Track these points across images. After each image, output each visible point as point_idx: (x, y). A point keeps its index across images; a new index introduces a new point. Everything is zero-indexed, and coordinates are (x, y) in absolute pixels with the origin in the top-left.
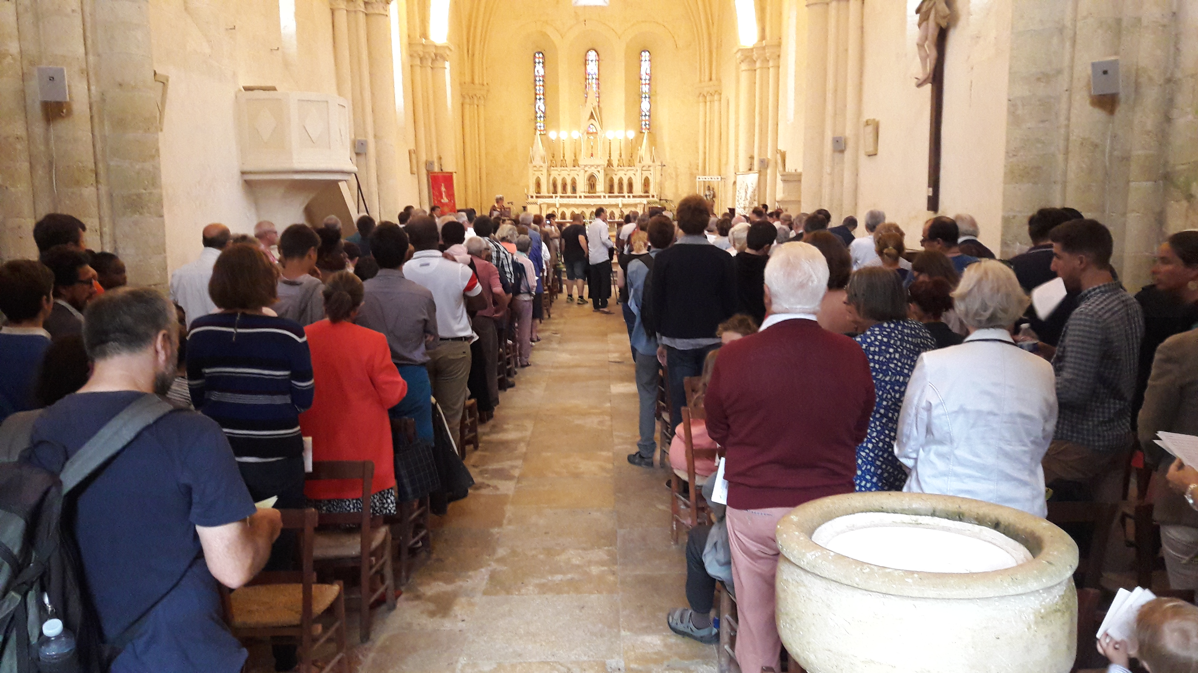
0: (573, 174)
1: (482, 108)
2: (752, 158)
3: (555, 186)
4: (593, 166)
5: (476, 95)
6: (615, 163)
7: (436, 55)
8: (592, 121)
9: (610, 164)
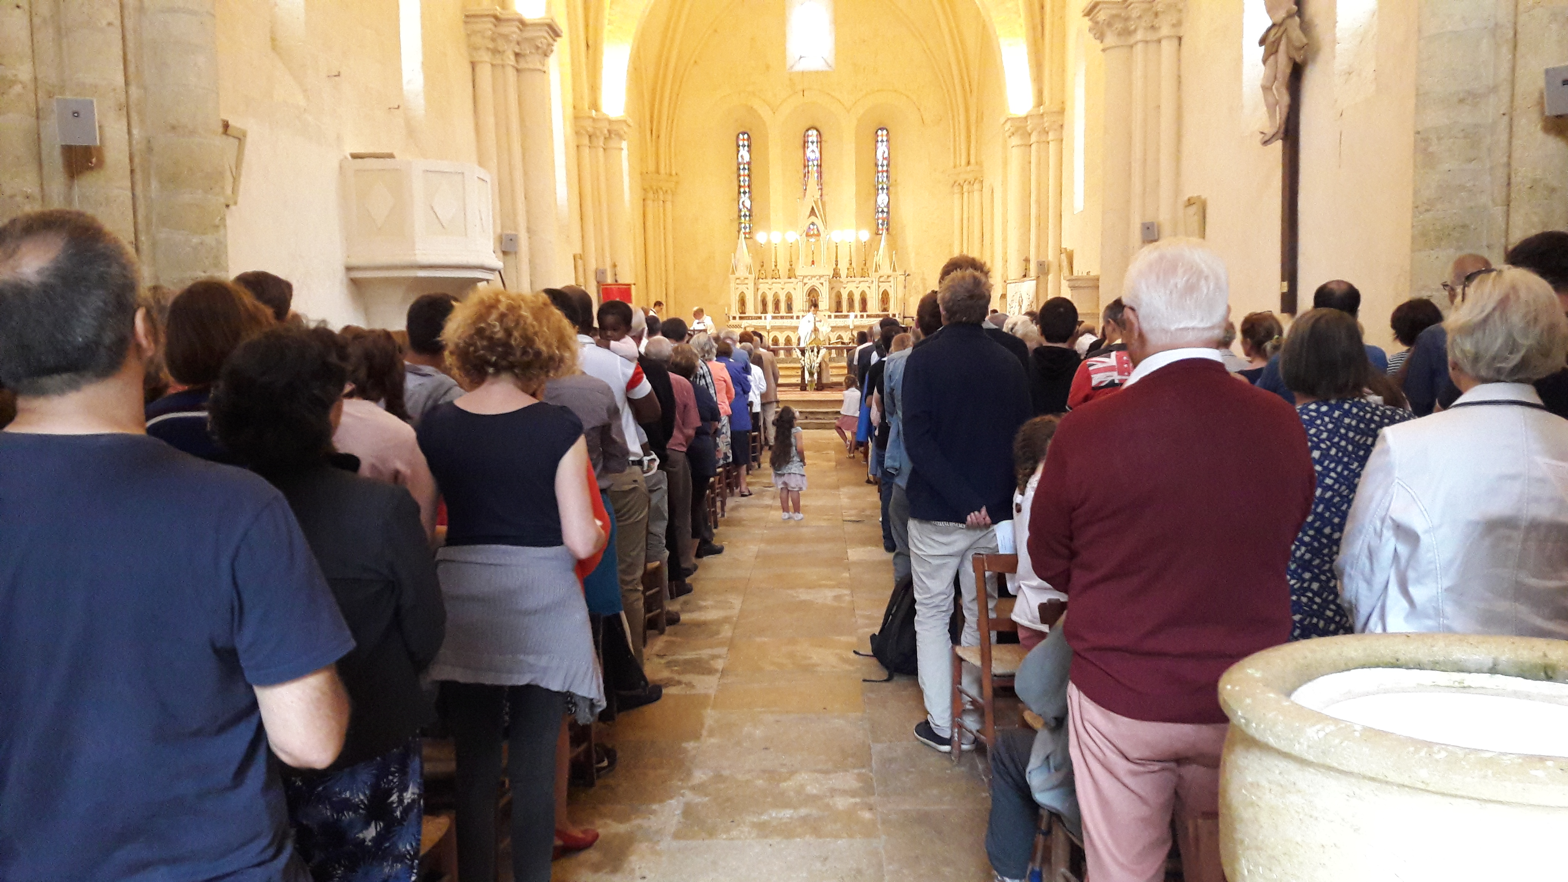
0: (789, 288)
1: (669, 205)
2: (1027, 260)
3: (764, 303)
4: (815, 277)
5: (661, 188)
6: (843, 272)
7: (609, 131)
8: (813, 219)
9: (836, 274)
